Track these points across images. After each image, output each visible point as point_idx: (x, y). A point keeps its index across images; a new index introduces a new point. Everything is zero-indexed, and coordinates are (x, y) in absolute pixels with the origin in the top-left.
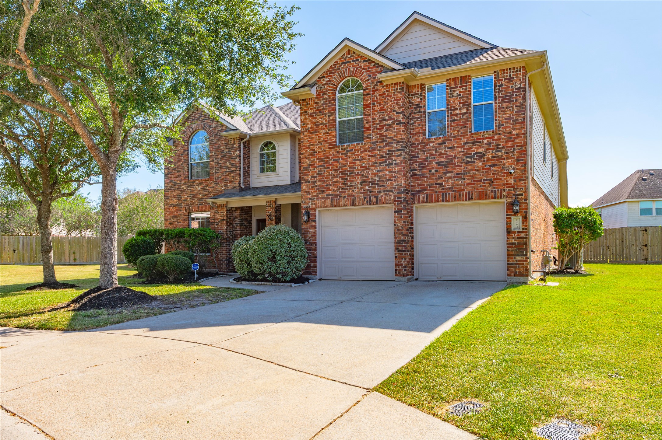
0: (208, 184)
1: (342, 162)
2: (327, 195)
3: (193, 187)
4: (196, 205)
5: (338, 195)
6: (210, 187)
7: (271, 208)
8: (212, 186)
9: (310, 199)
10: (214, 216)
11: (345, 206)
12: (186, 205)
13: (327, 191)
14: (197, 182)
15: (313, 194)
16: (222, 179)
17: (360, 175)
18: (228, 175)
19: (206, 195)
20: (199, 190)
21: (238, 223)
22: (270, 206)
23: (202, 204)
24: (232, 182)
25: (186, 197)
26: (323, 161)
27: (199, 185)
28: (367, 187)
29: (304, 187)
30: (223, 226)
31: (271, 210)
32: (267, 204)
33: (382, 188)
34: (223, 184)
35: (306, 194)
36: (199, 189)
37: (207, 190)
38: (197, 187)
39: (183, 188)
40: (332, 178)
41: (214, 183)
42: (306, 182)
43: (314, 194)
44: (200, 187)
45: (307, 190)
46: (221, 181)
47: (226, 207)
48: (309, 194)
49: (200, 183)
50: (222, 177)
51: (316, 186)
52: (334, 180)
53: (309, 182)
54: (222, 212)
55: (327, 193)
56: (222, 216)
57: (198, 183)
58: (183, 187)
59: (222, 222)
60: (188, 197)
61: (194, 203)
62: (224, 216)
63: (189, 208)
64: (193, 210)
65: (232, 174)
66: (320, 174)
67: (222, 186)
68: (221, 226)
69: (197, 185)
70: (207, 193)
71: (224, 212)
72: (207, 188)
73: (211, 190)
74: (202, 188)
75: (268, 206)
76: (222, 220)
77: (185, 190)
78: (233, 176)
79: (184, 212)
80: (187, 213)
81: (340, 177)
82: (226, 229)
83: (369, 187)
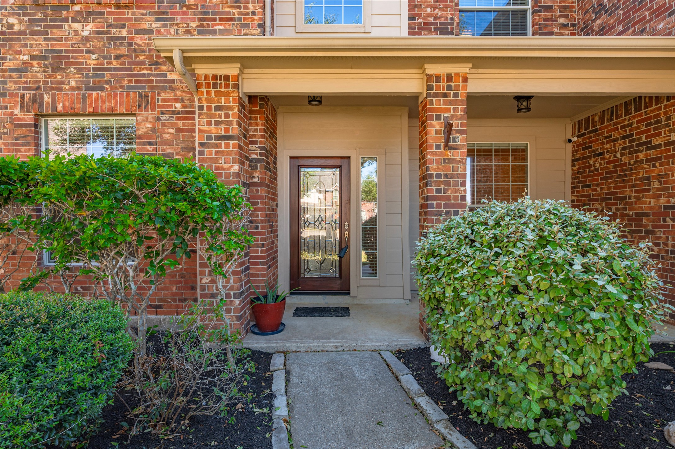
0: (129, 20)
3: (60, 27)
4: (72, 88)
6: (138, 32)
7: (450, 103)
8: (145, 26)
10: (154, 131)
12: (25, 89)
14: (77, 8)
19: (117, 57)
20: (87, 39)
21: (257, 161)
22: (445, 95)
23: (102, 88)
24: (232, 19)
25: (26, 58)
27: (85, 20)
30: (221, 163)
31: (448, 110)
32: (429, 88)
34: (193, 25)
36: (86, 33)
37: (123, 38)
38: (77, 26)
39: (11, 26)
41: (153, 18)
44: (90, 26)
46: (185, 13)
47: (236, 86)
49: (89, 14)
54: (218, 108)
56: (217, 123)
57: (80, 13)
58: (12, 20)
59: (217, 146)
60: (32, 58)
61: (62, 83)
62: (229, 123)
63: (37, 100)
64: (60, 107)
68: (216, 160)
69: (74, 20)
70: (124, 50)
71: (231, 108)
72: (124, 32)
73: (139, 40)
74: (98, 33)
75: (436, 95)
76: (219, 138)
77: (21, 33)
79: (17, 111)
80: (29, 118)
82: (238, 175)
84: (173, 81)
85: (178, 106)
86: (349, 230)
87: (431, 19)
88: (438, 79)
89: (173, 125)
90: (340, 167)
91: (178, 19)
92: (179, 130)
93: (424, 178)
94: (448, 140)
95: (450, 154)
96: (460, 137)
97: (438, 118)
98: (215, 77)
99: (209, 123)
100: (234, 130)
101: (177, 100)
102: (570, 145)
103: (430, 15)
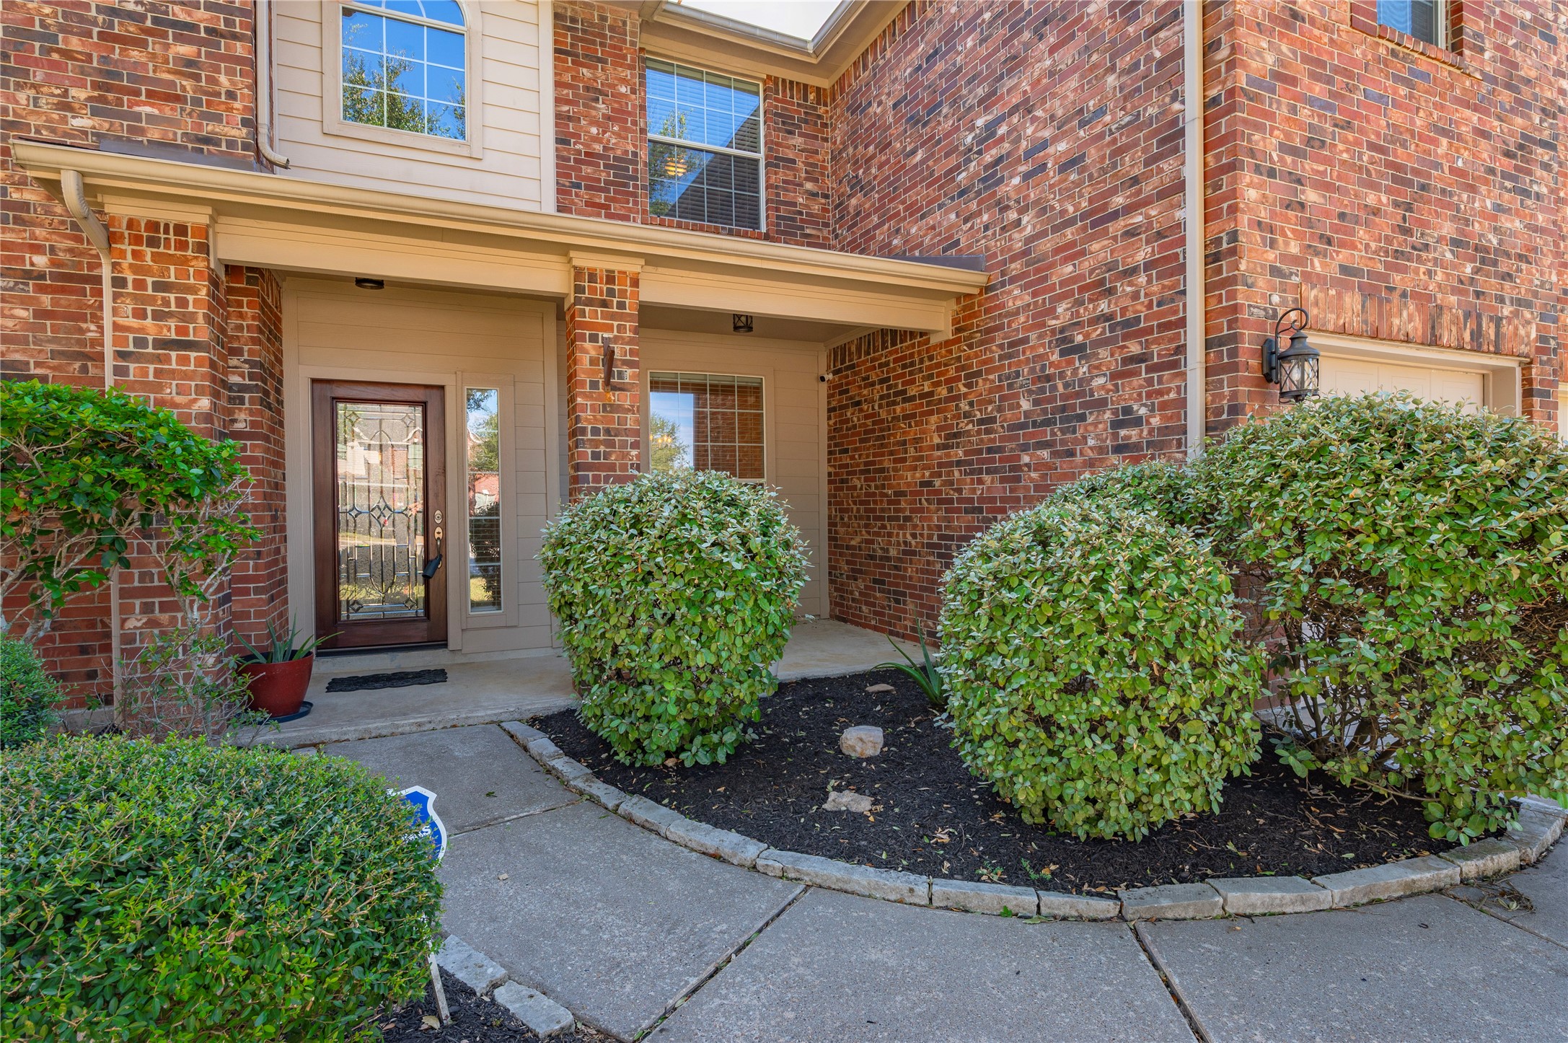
1: (1397, 116)
2: (1344, 269)
5: (1380, 277)
7: (613, 316)
9: (1275, 271)
11: (1407, 340)
13: (1342, 244)
15: (1287, 244)
16: (67, 54)
17: (1449, 206)
18: (142, 44)
22: (604, 304)
24: (178, 98)
26: (1329, 81)
28: (1468, 269)
29: (1252, 194)
30: (170, 391)
31: (610, 328)
32: (579, 289)
33: (1507, 285)
34: (79, 94)
35: (1257, 234)
40: (1363, 183)
42: (1257, 169)
43: (1294, 248)
45: (1264, 215)
46: (54, 65)
47: (203, 248)
48: (1273, 244)
50: (75, 43)
51: (1302, 205)
52: (1371, 199)
53: (1272, 173)
55: (1343, 256)
56: (159, 316)
59: (159, 359)
62: (191, 318)
65: (185, 50)
66: (1315, 142)
67: (66, 107)
68: (158, 388)
71: (193, 290)
76: (165, 344)
78: (190, 63)
81: (1389, 191)
82: (208, 418)
83: (1477, 271)
84: (25, 206)
85: (41, 261)
86: (444, 526)
87: (598, 148)
88: (592, 278)
89: (24, 302)
90: (424, 405)
91: (39, 75)
92: (41, 314)
93: (573, 434)
94: (609, 374)
95: (614, 397)
96: (629, 372)
97: (594, 338)
98: (153, 226)
99: (140, 314)
100: (200, 330)
101: (37, 249)
102: (824, 386)
103: (596, 139)
